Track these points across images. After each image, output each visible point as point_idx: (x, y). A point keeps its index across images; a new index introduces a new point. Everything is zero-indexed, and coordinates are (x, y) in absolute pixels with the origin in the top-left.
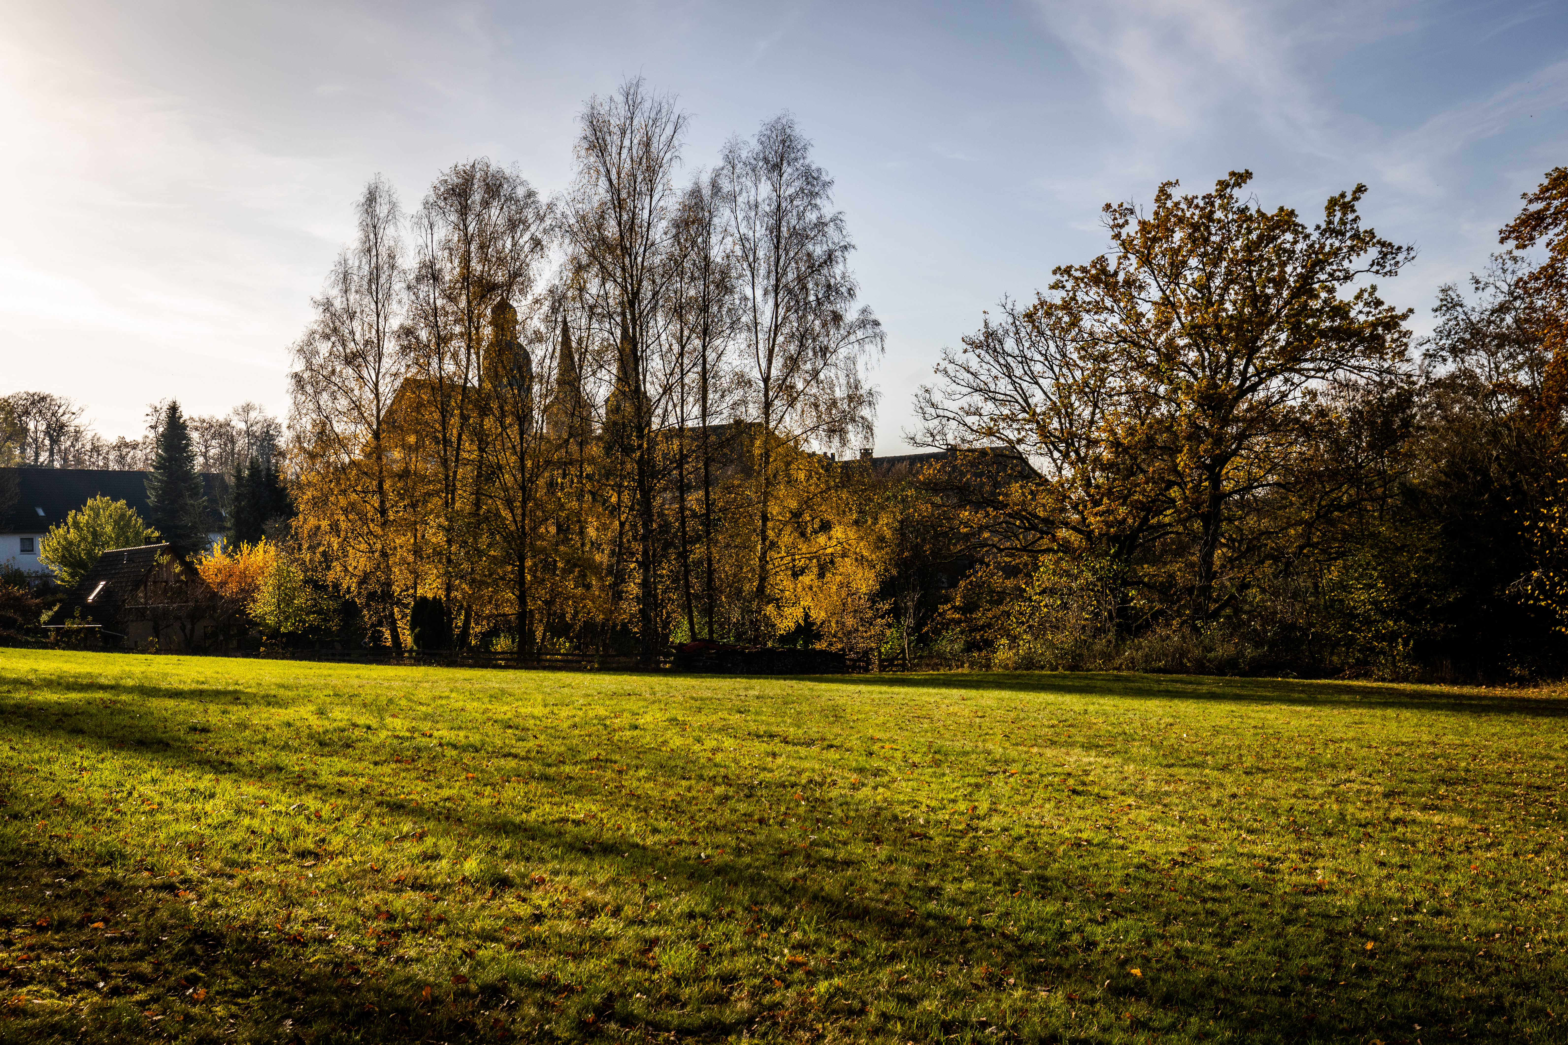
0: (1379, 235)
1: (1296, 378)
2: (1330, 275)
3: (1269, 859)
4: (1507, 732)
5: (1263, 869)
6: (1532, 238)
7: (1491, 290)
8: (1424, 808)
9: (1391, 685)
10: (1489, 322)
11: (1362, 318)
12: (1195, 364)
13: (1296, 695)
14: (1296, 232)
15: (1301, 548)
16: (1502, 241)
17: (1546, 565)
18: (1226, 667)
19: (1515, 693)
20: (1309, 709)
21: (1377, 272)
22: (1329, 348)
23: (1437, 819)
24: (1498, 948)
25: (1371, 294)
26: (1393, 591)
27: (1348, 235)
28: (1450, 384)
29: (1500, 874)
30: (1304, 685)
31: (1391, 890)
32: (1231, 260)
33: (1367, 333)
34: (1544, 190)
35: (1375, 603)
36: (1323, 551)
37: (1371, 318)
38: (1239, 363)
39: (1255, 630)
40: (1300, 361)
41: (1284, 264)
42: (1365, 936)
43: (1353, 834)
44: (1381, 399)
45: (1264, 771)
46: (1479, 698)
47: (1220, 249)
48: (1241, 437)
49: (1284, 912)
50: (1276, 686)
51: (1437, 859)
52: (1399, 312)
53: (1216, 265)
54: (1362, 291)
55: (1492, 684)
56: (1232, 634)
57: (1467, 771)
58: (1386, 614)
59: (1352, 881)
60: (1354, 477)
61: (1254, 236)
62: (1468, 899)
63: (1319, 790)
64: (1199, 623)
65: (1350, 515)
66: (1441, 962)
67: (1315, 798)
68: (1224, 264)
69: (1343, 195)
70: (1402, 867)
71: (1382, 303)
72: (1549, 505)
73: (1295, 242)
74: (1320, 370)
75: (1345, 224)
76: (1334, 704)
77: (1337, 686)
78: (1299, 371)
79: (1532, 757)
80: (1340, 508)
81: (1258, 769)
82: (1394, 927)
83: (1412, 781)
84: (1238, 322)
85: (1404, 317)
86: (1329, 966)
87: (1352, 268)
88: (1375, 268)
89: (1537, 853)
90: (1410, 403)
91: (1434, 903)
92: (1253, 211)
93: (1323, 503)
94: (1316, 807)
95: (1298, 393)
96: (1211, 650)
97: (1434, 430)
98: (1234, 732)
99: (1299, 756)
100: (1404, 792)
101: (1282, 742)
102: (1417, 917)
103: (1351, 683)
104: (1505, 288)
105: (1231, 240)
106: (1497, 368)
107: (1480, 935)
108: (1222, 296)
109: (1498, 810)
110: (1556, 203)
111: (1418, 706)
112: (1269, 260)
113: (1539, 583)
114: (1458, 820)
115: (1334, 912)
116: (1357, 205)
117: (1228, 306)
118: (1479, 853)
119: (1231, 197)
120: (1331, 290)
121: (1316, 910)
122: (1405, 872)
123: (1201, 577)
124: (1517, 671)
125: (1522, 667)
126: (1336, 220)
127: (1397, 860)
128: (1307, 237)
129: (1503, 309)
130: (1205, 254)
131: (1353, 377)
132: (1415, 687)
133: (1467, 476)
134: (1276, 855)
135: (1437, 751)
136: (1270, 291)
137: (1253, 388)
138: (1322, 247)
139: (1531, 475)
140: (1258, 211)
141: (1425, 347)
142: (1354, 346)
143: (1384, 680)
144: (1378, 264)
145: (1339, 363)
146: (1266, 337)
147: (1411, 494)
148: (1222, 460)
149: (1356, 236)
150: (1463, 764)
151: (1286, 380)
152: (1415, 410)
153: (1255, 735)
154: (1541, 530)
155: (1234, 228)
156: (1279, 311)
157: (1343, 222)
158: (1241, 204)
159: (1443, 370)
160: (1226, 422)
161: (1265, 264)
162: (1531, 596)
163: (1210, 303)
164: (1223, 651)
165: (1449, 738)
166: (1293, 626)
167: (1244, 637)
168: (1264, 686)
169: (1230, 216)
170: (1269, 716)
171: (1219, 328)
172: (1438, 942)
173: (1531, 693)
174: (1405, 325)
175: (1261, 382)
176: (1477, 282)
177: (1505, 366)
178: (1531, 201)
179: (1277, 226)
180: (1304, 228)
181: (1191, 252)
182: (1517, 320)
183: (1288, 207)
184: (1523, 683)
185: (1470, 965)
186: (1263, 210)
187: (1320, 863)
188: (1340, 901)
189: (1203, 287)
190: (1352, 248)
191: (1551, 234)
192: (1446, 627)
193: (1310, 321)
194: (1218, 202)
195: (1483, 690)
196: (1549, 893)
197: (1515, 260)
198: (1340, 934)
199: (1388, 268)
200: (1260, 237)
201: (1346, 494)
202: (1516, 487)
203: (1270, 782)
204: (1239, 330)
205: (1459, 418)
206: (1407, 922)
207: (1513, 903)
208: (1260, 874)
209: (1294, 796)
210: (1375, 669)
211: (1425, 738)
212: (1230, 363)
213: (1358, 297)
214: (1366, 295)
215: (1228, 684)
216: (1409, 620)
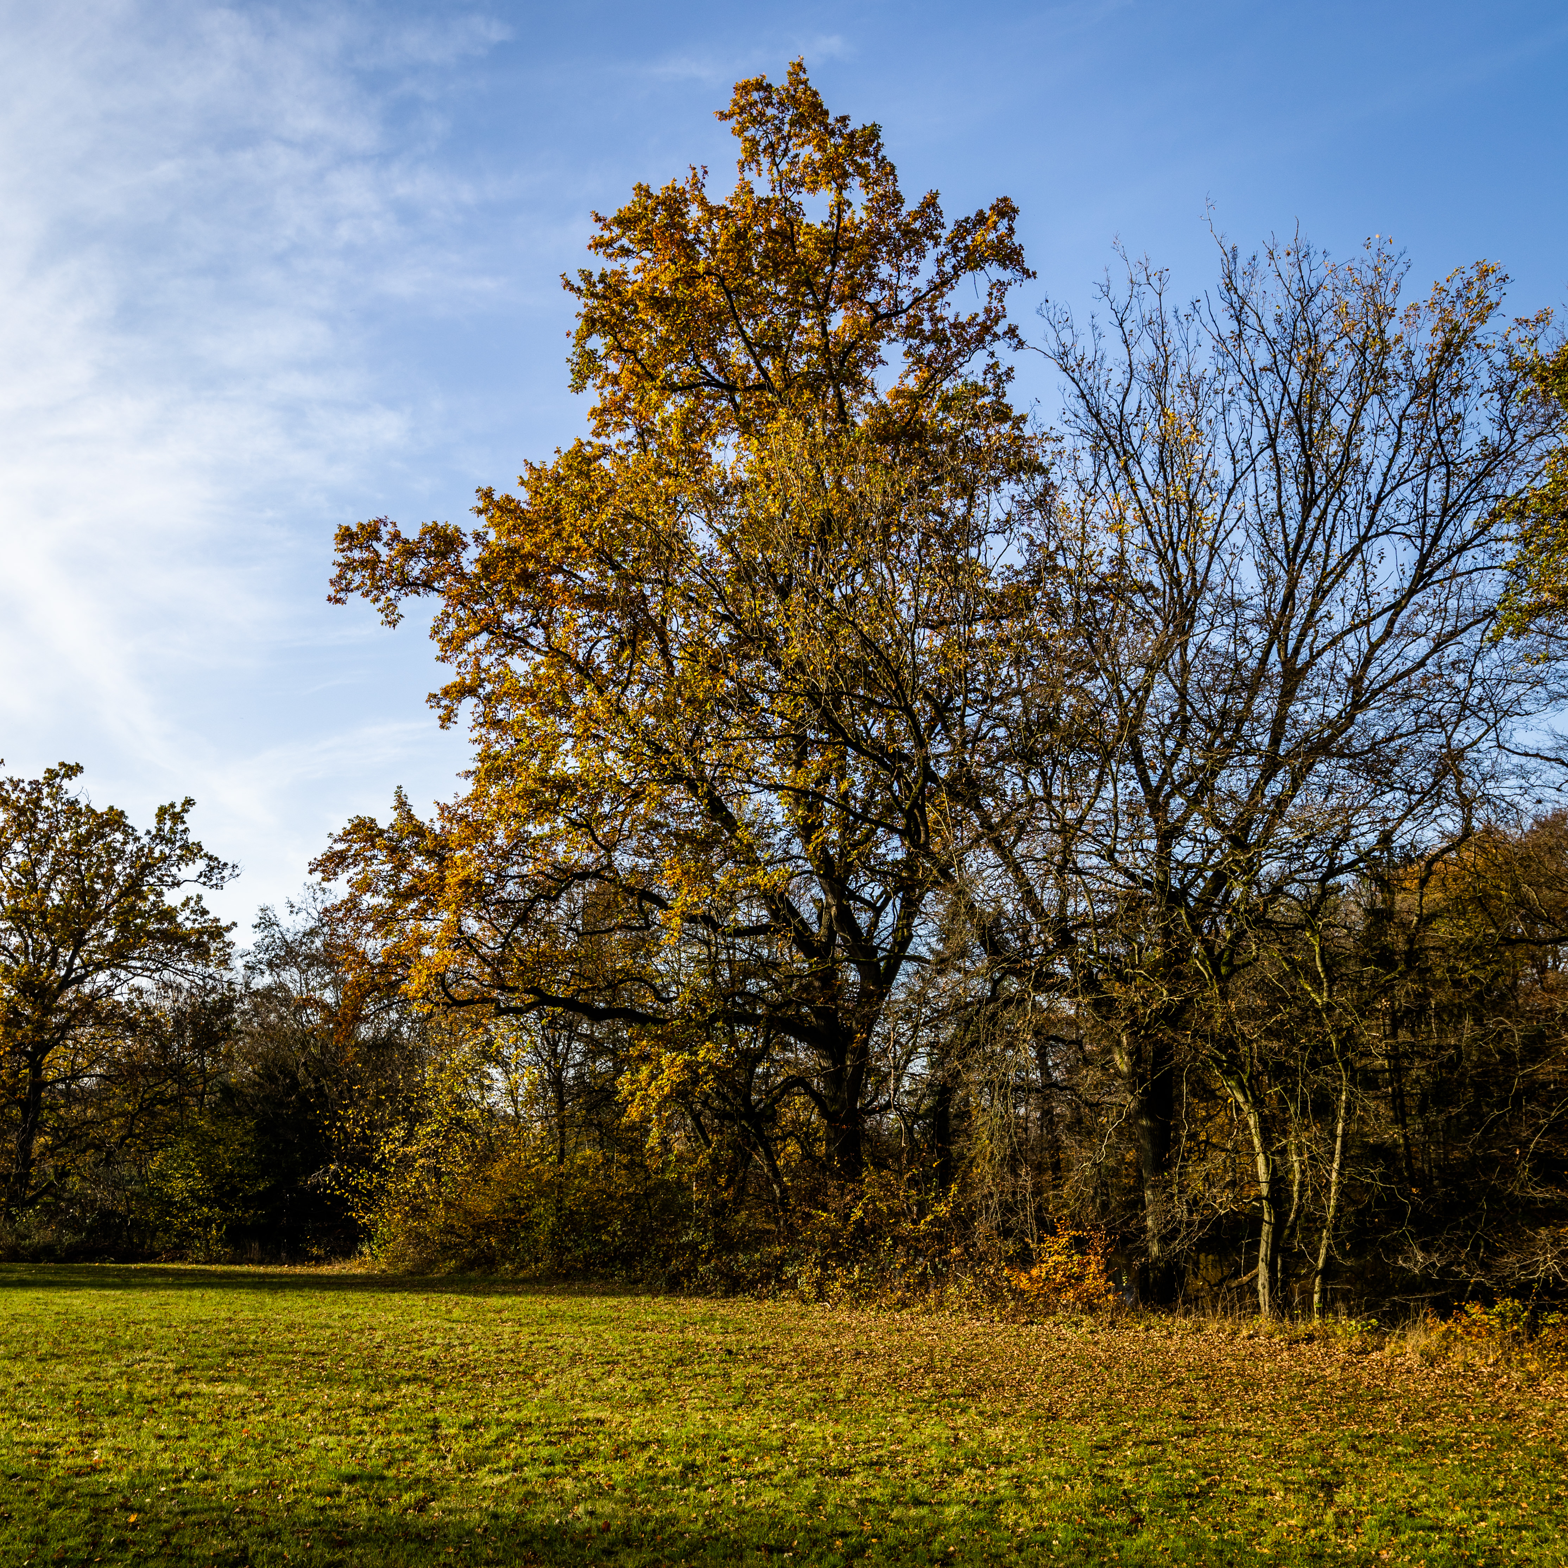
0: (206, 849)
1: (123, 974)
2: (160, 879)
3: (46, 1445)
4: (296, 1306)
5: (39, 1456)
6: (335, 874)
7: (303, 914)
8: (212, 1380)
9: (203, 1267)
10: (302, 944)
11: (189, 925)
12: (16, 949)
13: (110, 1280)
14: (125, 833)
15: (123, 1138)
16: (311, 872)
17: (341, 1159)
18: (40, 1254)
19: (312, 1270)
20: (119, 1292)
21: (204, 884)
22: (156, 950)
23: (219, 1390)
24: (254, 1503)
25: (197, 903)
26: (210, 1180)
27: (178, 844)
28: (267, 994)
29: (268, 1434)
30: (120, 1270)
31: (164, 1462)
32: (59, 850)
33: (193, 939)
34: (348, 833)
35: (192, 1191)
36: (145, 1142)
37: (197, 926)
38: (65, 954)
39: (73, 1217)
40: (127, 958)
41: (113, 862)
42: (131, 1510)
43: (137, 1411)
44: (204, 1002)
45: (59, 1357)
46: (281, 1276)
47: (49, 837)
48: (63, 1028)
49: (51, 1497)
50: (90, 1272)
51: (214, 1427)
52: (223, 923)
53: (42, 853)
54: (189, 899)
55: (293, 1263)
56: (49, 1221)
57: (256, 1343)
58: (202, 1201)
59: (128, 1458)
60: (177, 1072)
61: (83, 830)
62: (235, 1461)
63: (112, 1371)
64: (14, 1211)
65: (171, 1109)
66: (199, 1524)
67: (107, 1380)
68: (51, 853)
69: (172, 805)
70: (180, 1438)
71: (207, 913)
72: (346, 1108)
73: (125, 843)
74: (148, 969)
75: (175, 833)
76: (143, 1286)
77: (152, 1269)
78: (126, 968)
79: (313, 1327)
80: (163, 1102)
81: (53, 1355)
82: (163, 1496)
83: (204, 1356)
84: (64, 913)
85: (228, 929)
86: (87, 1545)
87: (181, 876)
88: (202, 879)
89: (302, 1412)
90: (231, 1009)
91: (203, 1469)
92: (82, 806)
93: (146, 1096)
94: (105, 1388)
95: (125, 989)
96: (25, 1237)
97: (251, 1035)
98: (34, 1319)
99: (97, 1339)
100: (195, 1367)
101: (83, 1327)
102: (185, 1485)
103: (166, 1266)
104: (316, 915)
105: (58, 830)
106: (307, 984)
107: (239, 1494)
108: (48, 885)
109: (277, 1376)
110: (356, 846)
111: (222, 1286)
112: (99, 857)
113: (336, 1176)
114: (239, 1389)
115: (104, 1490)
116: (187, 817)
117: (54, 895)
118: (253, 1416)
119: (60, 787)
120: (160, 894)
121: (85, 1490)
122: (182, 1442)
123: (18, 1164)
124: (315, 1251)
125: (319, 1248)
126: (167, 828)
127: (176, 1432)
128: (137, 839)
129: (312, 933)
130: (31, 840)
131: (180, 979)
132: (225, 1268)
133: (277, 1079)
134: (55, 1440)
135: (232, 1327)
136: (98, 887)
137: (80, 980)
138: (151, 851)
139: (332, 1080)
140: (87, 806)
141: (248, 958)
142: (179, 951)
143: (198, 1262)
144: (206, 876)
145: (166, 965)
146: (94, 932)
147: (228, 1093)
148: (44, 1048)
149: (185, 847)
150: (253, 1337)
151: (113, 976)
152: (235, 1015)
153: (56, 1321)
154: (338, 1129)
155: (62, 820)
156: (108, 907)
157: (172, 831)
158: (71, 796)
159: (263, 981)
160: (48, 1010)
161: (94, 860)
162: (327, 1187)
163: (34, 888)
164: (40, 1237)
165: (247, 1314)
166: (113, 1213)
167: (62, 1225)
168: (79, 1272)
169: (59, 807)
170: (75, 1302)
171: (43, 915)
172: (199, 1505)
173: (325, 1270)
174: (228, 937)
175: (86, 975)
176: (292, 906)
177: (313, 983)
178: (335, 841)
179: (107, 823)
180: (134, 830)
181: (16, 835)
182: (326, 945)
183: (118, 807)
184: (319, 1261)
185: (225, 1523)
186: (92, 806)
187: (100, 1443)
188: (113, 1478)
189: (28, 872)
190: (181, 858)
191: (352, 871)
192: (255, 1214)
193: (139, 921)
194: (46, 790)
195: (285, 1269)
196: (307, 1446)
197: (324, 890)
198: (106, 1510)
199: (214, 882)
200: (89, 833)
201: (171, 1088)
202: (320, 1089)
203: (62, 1368)
204: (64, 920)
205: (272, 1027)
206: (174, 1491)
207: (275, 1461)
208: (34, 1461)
209: (86, 1379)
210: (190, 1252)
211: (223, 1315)
212: (54, 952)
213: (185, 904)
214: (192, 903)
215: (41, 1271)
216: (225, 1208)
